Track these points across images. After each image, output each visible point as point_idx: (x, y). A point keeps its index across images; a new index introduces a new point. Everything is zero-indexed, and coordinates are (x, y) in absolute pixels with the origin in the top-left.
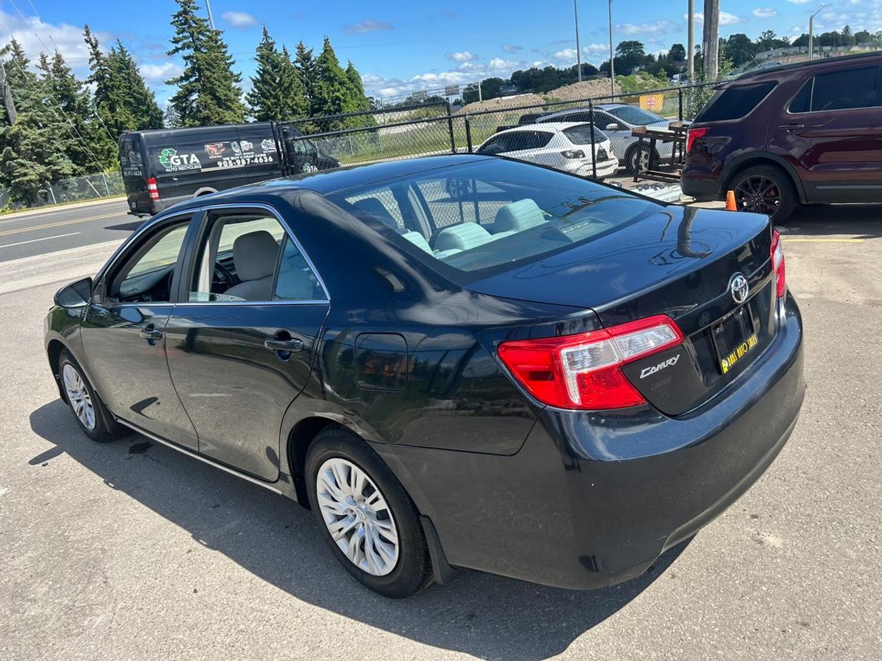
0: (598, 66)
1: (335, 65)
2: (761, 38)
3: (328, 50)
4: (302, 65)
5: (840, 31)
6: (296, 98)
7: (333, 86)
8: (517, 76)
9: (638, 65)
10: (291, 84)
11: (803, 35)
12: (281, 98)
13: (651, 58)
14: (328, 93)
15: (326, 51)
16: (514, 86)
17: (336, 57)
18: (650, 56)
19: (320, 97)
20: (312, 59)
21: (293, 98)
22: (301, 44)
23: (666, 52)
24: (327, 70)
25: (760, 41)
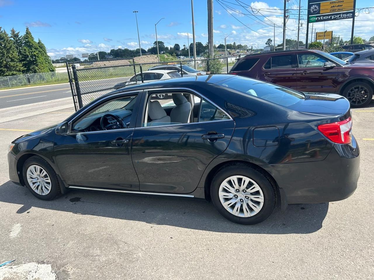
0: (147, 50)
1: (32, 40)
2: (206, 44)
3: (28, 33)
4: (14, 39)
5: (232, 44)
6: (13, 54)
7: (31, 49)
8: (112, 51)
9: (162, 51)
10: (11, 47)
11: (220, 44)
12: (5, 53)
13: (167, 48)
14: (29, 53)
15: (27, 33)
16: (111, 55)
17: (33, 36)
18: (167, 47)
19: (25, 54)
20: (19, 36)
21: (12, 54)
22: (13, 29)
23: (173, 46)
24: (28, 42)
25: (206, 45)
